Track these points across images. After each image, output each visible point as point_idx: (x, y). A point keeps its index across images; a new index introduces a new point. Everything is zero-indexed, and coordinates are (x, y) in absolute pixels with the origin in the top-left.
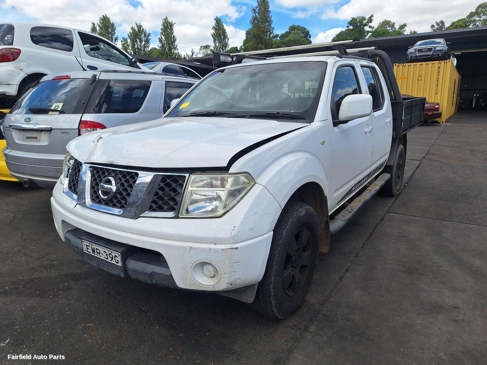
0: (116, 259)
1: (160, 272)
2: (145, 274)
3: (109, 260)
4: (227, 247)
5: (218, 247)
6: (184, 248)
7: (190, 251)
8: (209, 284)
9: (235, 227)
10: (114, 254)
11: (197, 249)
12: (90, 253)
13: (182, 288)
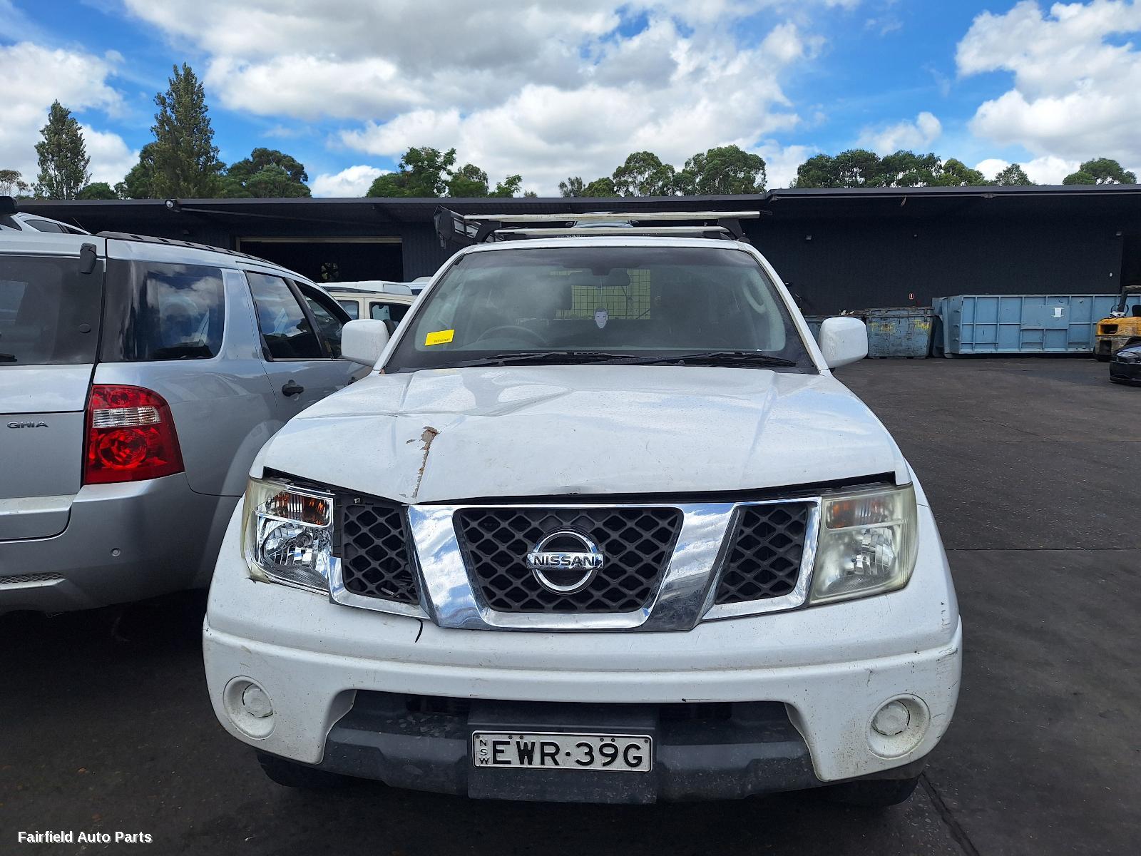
0: (633, 753)
1: (774, 756)
2: (728, 773)
3: (598, 765)
4: (943, 654)
5: (925, 656)
6: (855, 675)
7: (869, 681)
8: (901, 751)
9: (942, 604)
10: (621, 744)
11: (885, 671)
12: (509, 762)
13: (833, 781)
